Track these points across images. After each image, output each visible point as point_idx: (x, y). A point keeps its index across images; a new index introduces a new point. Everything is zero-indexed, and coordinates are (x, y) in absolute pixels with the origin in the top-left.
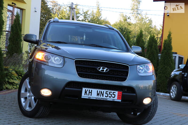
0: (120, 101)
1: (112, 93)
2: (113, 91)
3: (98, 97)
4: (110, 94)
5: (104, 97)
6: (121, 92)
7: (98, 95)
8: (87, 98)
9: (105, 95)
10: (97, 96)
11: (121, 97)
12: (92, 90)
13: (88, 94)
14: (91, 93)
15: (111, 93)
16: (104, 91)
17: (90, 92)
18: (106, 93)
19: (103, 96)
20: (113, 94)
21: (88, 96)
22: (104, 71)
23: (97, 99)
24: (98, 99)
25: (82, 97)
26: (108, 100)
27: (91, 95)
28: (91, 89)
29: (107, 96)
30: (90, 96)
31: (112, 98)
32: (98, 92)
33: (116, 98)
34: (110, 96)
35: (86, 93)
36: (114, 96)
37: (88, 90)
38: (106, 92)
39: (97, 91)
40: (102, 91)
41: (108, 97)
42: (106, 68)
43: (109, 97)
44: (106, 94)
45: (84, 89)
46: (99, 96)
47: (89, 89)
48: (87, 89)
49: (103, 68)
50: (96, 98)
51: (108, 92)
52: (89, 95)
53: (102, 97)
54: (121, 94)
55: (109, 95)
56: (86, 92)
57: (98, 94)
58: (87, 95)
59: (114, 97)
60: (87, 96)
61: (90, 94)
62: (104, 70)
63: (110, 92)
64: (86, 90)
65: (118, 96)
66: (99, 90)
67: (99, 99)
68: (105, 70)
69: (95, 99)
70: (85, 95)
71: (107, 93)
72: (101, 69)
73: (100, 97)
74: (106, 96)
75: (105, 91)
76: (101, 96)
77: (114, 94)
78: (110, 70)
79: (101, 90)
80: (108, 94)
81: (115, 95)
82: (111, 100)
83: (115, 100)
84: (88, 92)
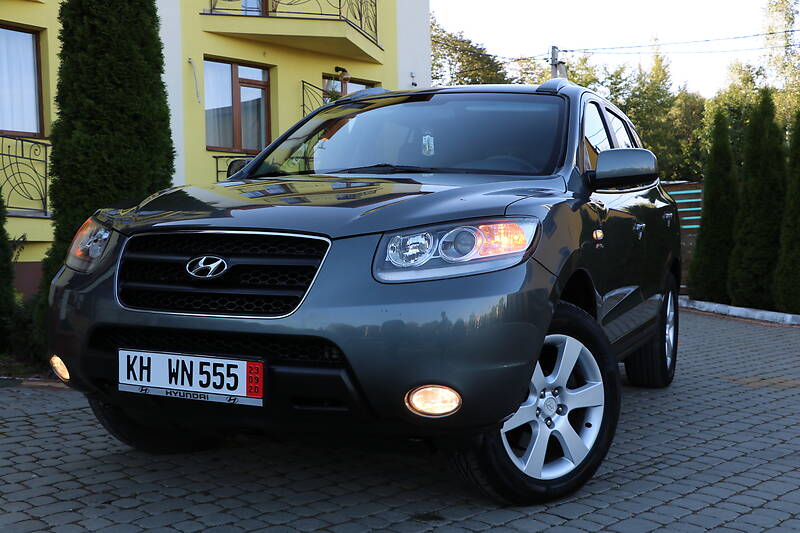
0: (259, 403)
1: (223, 370)
2: (226, 362)
3: (173, 386)
4: (215, 374)
5: (196, 387)
6: (259, 366)
7: (173, 379)
8: (137, 390)
9: (197, 377)
10: (170, 382)
11: (260, 386)
12: (149, 359)
13: (138, 378)
14: (148, 368)
15: (219, 370)
16: (192, 363)
17: (145, 368)
18: (201, 368)
19: (191, 385)
20: (229, 375)
21: (138, 383)
22: (209, 275)
23: (169, 395)
24: (173, 395)
25: (121, 388)
26: (212, 399)
27: (149, 380)
28: (145, 355)
29: (205, 382)
30: (144, 383)
31: (224, 390)
32: (174, 367)
33: (242, 389)
34: (218, 384)
35: (131, 372)
36: (231, 381)
37: (136, 357)
38: (202, 364)
39: (170, 361)
40: (187, 359)
41: (210, 389)
42: (220, 261)
43: (215, 385)
44: (202, 372)
45: (123, 355)
46: (176, 383)
47: (139, 354)
48: (132, 354)
49: (206, 262)
50: (167, 393)
51: (208, 364)
52: (141, 380)
53: (186, 387)
54: (261, 371)
55: (213, 379)
56: (130, 368)
57: (173, 375)
58: (135, 379)
59: (232, 386)
60: (135, 383)
61: (145, 372)
62: (208, 270)
63: (216, 365)
64: (129, 357)
65: (249, 379)
66: (174, 358)
67: (178, 395)
69: (163, 393)
70: (129, 378)
71: (205, 368)
72: (200, 266)
73: (179, 387)
74: (201, 383)
75: (197, 360)
76: (183, 384)
77: (233, 371)
78: (233, 266)
79: (181, 358)
80: (207, 373)
81: (236, 377)
82: (224, 400)
83: (240, 402)
84: (137, 367)
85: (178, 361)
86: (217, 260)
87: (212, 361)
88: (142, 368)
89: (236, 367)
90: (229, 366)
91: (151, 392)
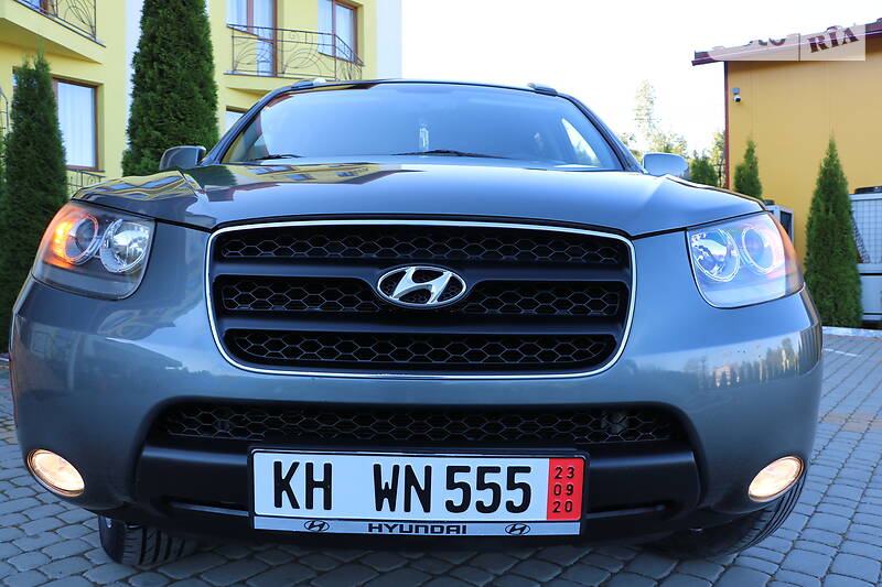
0: (573, 529)
1: (500, 479)
2: (504, 463)
3: (386, 513)
4: (481, 486)
5: (438, 513)
6: (575, 465)
7: (386, 501)
8: (300, 527)
9: (440, 494)
10: (379, 508)
11: (577, 499)
12: (328, 468)
13: (301, 500)
14: (326, 485)
15: (489, 477)
16: (428, 470)
17: (319, 485)
18: (450, 478)
19: (427, 508)
20: (511, 486)
21: (303, 512)
22: (432, 301)
23: (376, 531)
24: (386, 531)
25: (259, 524)
26: (472, 531)
27: (328, 505)
28: (319, 461)
29: (458, 503)
30: (318, 511)
31: (502, 513)
32: (387, 478)
33: (538, 509)
34: (488, 503)
35: (284, 494)
36: (516, 497)
37: (295, 466)
38: (451, 471)
39: (377, 469)
40: (418, 464)
41: (471, 513)
42: (448, 275)
43: (480, 507)
44: (451, 485)
45: (263, 464)
46: (393, 508)
47: (303, 459)
48: (287, 460)
49: (417, 277)
50: (371, 528)
51: (466, 469)
52: (309, 505)
53: (417, 514)
54: (579, 473)
55: (477, 496)
56: (282, 485)
57: (384, 494)
58: (295, 505)
59: (518, 503)
61: (318, 493)
62: (426, 293)
63: (482, 471)
64: (278, 466)
65: (554, 491)
66: (387, 463)
67: (396, 531)
68: (437, 286)
69: (363, 529)
70: (278, 503)
71: (459, 477)
72: (406, 284)
73: (399, 514)
74: (450, 506)
75: (440, 465)
76: (407, 508)
77: (519, 478)
78: (478, 286)
79: (403, 462)
80: (465, 487)
81: (526, 488)
82: (501, 531)
83: (535, 531)
84: (298, 484)
85: (396, 469)
86: (440, 274)
87: (475, 463)
88: (311, 485)
89: (527, 470)
90: (512, 471)
91: (334, 528)
